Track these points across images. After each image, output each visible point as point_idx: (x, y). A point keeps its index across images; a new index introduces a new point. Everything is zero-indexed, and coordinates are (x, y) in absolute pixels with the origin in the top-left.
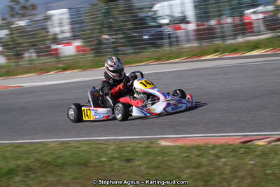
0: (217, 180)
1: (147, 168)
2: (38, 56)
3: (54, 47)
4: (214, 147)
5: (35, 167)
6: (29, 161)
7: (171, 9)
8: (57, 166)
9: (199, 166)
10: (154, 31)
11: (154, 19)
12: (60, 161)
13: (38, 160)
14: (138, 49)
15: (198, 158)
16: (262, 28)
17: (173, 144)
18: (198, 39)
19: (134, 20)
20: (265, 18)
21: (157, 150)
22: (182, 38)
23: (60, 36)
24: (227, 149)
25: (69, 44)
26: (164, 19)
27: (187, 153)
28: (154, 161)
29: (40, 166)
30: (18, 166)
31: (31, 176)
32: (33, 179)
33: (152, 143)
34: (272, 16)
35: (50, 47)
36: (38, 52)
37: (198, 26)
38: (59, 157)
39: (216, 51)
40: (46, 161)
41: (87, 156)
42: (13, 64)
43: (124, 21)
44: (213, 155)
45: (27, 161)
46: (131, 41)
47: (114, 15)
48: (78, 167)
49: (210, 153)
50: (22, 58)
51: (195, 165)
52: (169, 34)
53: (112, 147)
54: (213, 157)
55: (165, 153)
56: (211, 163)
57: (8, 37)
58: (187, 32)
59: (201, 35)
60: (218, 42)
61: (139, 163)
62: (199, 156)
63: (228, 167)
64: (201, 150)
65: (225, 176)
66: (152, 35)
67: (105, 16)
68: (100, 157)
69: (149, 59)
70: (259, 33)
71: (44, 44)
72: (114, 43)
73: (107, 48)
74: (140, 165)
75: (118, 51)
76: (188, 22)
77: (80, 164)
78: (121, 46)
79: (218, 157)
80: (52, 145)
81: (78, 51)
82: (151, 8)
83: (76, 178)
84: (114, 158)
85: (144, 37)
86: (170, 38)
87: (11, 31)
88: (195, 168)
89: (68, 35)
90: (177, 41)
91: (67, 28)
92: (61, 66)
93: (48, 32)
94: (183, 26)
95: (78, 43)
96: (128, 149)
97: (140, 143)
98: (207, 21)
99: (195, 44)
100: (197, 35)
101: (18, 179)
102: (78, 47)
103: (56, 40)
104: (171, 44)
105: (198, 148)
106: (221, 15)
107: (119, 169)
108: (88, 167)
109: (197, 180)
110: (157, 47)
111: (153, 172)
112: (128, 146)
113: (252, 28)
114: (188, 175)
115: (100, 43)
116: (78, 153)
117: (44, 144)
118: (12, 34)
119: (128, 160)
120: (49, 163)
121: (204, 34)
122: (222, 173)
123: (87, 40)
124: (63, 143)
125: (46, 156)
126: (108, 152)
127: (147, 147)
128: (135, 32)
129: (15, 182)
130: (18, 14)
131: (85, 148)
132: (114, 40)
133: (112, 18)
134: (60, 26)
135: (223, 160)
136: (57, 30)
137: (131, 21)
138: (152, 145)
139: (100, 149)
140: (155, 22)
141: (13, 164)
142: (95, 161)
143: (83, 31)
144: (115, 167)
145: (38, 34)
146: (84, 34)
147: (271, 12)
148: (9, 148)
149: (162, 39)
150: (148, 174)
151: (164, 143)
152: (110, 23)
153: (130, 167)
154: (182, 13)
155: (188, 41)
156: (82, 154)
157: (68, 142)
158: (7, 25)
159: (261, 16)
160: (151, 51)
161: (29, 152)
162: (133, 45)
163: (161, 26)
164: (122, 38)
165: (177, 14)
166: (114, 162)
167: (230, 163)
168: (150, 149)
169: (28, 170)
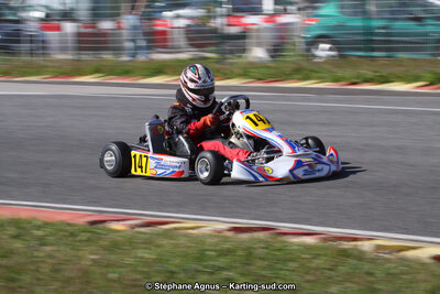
16: (182, 42)
20: (189, 26)
22: (54, 45)
34: (200, 26)
70: (175, 49)
86: (31, 42)
100: (79, 42)
106: (118, 15)
113: (165, 40)
147: (197, 18)
155: (63, 49)
159: (182, 23)
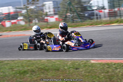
0: (116, 79)
1: (85, 72)
2: (39, 22)
3: (46, 18)
4: (115, 64)
5: (36, 70)
6: (33, 68)
7: (98, 3)
8: (45, 70)
9: (108, 72)
10: (90, 12)
11: (90, 7)
12: (47, 68)
13: (37, 67)
14: (83, 20)
15: (107, 69)
17: (97, 62)
18: (109, 17)
19: (81, 7)
21: (90, 64)
23: (49, 13)
24: (121, 65)
25: (53, 17)
26: (94, 7)
27: (103, 66)
28: (88, 69)
29: (38, 70)
30: (28, 70)
31: (34, 74)
32: (35, 75)
33: (87, 61)
35: (44, 18)
36: (38, 20)
37: (109, 11)
38: (46, 66)
39: (117, 22)
40: (41, 68)
41: (59, 66)
42: (28, 25)
43: (77, 8)
44: (114, 67)
45: (32, 68)
46: (79, 17)
47: (72, 5)
48: (55, 71)
49: (113, 67)
50: (32, 22)
51: (106, 72)
52: (97, 14)
53: (70, 63)
54: (114, 69)
55: (93, 66)
56: (113, 71)
57: (26, 13)
58: (105, 13)
59: (110, 15)
60: (118, 18)
61: (81, 70)
62: (108, 68)
63: (121, 73)
64: (109, 65)
65: (119, 77)
66: (89, 14)
67: (68, 5)
68: (64, 67)
69: (88, 24)
71: (42, 17)
72: (72, 17)
73: (69, 19)
74: (82, 71)
75: (74, 20)
76: (105, 9)
77: (55, 70)
78: (75, 18)
79: (116, 69)
80: (43, 61)
81: (56, 20)
82: (89, 2)
83: (54, 76)
84: (71, 68)
85: (86, 15)
87: (27, 10)
88: (106, 73)
89: (52, 13)
90: (100, 17)
91: (52, 10)
92: (49, 26)
93: (43, 11)
94: (103, 10)
95: (56, 17)
96: (77, 64)
97: (82, 61)
98: (114, 9)
99: (108, 19)
101: (28, 75)
102: (56, 18)
103: (47, 15)
104: (97, 18)
105: (107, 64)
107: (73, 73)
108: (59, 71)
109: (107, 78)
110: (91, 19)
111: (87, 74)
112: (77, 63)
114: (102, 76)
115: (66, 17)
116: (54, 65)
117: (40, 60)
118: (28, 12)
119: (77, 69)
120: (42, 69)
121: (112, 14)
122: (118, 76)
123: (61, 16)
124: (48, 60)
125: (41, 66)
126: (68, 65)
127: (85, 63)
128: (82, 13)
129: (27, 77)
130: (31, 3)
131: (58, 63)
132: (72, 16)
133: (72, 6)
134: (49, 9)
135: (118, 70)
136: (48, 11)
137: (80, 8)
138: (87, 62)
139: (64, 63)
140: (91, 8)
141: (26, 69)
142: (62, 68)
143: (59, 11)
144: (71, 71)
145: (39, 12)
146: (59, 13)
148: (25, 62)
149: (94, 16)
150: (86, 75)
151: (93, 62)
152: (71, 8)
153: (77, 72)
154: (103, 5)
156: (56, 65)
157: (50, 60)
158: (26, 8)
160: (88, 21)
161: (33, 64)
162: (80, 18)
163: (93, 10)
164: (76, 15)
165: (101, 5)
166: (70, 69)
167: (121, 71)
168: (86, 64)
169: (33, 71)
